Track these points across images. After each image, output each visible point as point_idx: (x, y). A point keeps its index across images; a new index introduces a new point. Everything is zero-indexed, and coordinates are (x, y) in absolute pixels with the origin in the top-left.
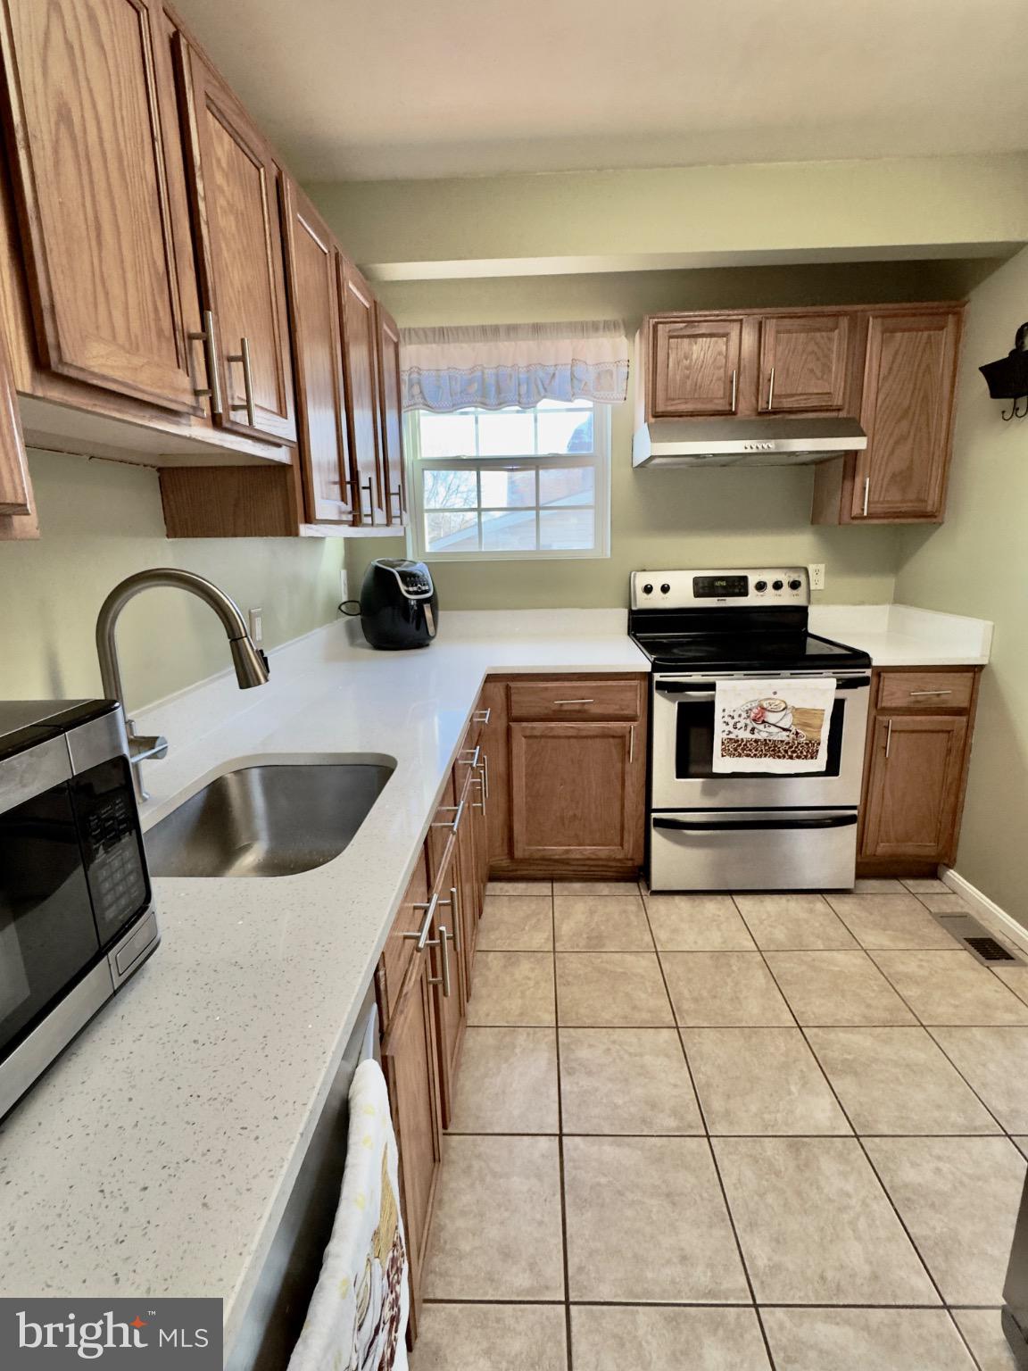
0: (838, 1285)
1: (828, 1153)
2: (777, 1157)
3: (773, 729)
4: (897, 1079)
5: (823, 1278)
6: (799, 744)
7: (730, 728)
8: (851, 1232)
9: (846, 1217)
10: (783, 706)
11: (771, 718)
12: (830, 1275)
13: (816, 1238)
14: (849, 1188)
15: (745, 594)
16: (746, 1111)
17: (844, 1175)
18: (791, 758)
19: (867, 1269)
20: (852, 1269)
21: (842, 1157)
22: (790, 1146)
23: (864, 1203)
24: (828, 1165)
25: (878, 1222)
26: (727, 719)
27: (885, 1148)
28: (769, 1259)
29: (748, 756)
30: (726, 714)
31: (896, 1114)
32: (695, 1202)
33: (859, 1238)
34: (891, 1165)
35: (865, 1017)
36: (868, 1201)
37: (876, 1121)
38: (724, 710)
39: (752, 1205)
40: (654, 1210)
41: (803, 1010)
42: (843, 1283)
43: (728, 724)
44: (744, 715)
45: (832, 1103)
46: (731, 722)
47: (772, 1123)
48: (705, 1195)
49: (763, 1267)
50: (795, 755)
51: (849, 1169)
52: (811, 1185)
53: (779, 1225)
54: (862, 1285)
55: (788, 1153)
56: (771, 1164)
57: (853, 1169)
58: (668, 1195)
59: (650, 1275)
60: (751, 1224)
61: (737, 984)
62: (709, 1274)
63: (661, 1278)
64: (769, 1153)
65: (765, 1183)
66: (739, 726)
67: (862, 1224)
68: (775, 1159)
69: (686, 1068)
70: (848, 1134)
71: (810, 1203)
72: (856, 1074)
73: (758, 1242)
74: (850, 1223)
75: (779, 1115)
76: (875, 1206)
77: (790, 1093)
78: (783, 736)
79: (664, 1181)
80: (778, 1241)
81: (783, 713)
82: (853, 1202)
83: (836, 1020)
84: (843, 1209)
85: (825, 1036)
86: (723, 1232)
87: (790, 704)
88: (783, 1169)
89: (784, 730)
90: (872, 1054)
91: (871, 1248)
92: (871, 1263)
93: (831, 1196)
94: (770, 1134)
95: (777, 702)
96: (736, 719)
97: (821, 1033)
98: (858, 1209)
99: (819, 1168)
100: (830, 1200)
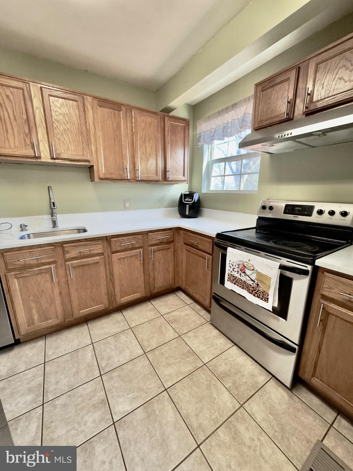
0: (49, 428)
1: (103, 414)
2: (97, 397)
3: (247, 277)
4: (152, 437)
5: (52, 422)
6: (258, 290)
7: (231, 269)
8: (70, 428)
9: (76, 425)
10: (252, 268)
11: (248, 272)
12: (53, 424)
13: (66, 417)
14: (89, 424)
15: (310, 215)
16: (114, 383)
17: (94, 421)
18: (254, 295)
19: (56, 437)
20: (55, 431)
21: (102, 419)
22: (103, 400)
23: (82, 432)
24: (97, 415)
25: (74, 438)
26: (231, 265)
27: (111, 436)
28: (58, 404)
29: (238, 285)
30: (231, 263)
31: (131, 439)
32: (76, 379)
33: (68, 432)
34: (102, 440)
35: (188, 415)
36: (84, 433)
37: (124, 430)
38: (230, 261)
39: (77, 394)
40: (72, 371)
41: (177, 388)
42: (50, 429)
43: (231, 268)
44: (237, 266)
45: (128, 411)
46: (232, 267)
47: (111, 392)
48: (79, 381)
49: (56, 403)
50: (256, 295)
51: (97, 423)
52: (88, 411)
53: (71, 404)
54: (50, 436)
55: (100, 400)
56: (94, 396)
57: (97, 424)
58: (77, 372)
59: (52, 376)
60: (70, 396)
61: (179, 363)
62: (53, 390)
63: (51, 379)
64: (98, 394)
65: (86, 396)
66: (235, 270)
67: (73, 432)
68: (96, 397)
69: (128, 361)
70: (114, 420)
71: (80, 412)
72: (149, 417)
73: (64, 400)
74: (74, 427)
75: (116, 393)
76: (82, 436)
77: (128, 394)
78: (251, 283)
79: (82, 370)
80: (65, 405)
81: (252, 272)
82: (82, 427)
83: (178, 403)
84: (79, 423)
85: (165, 400)
86: (67, 389)
87: (256, 268)
88: (93, 400)
89: (252, 280)
90: (164, 422)
91: (64, 437)
92: (58, 438)
93: (84, 418)
94: (107, 393)
95: (250, 265)
96: (234, 267)
97: (166, 398)
98: (80, 430)
99: (95, 412)
100: (82, 419)
